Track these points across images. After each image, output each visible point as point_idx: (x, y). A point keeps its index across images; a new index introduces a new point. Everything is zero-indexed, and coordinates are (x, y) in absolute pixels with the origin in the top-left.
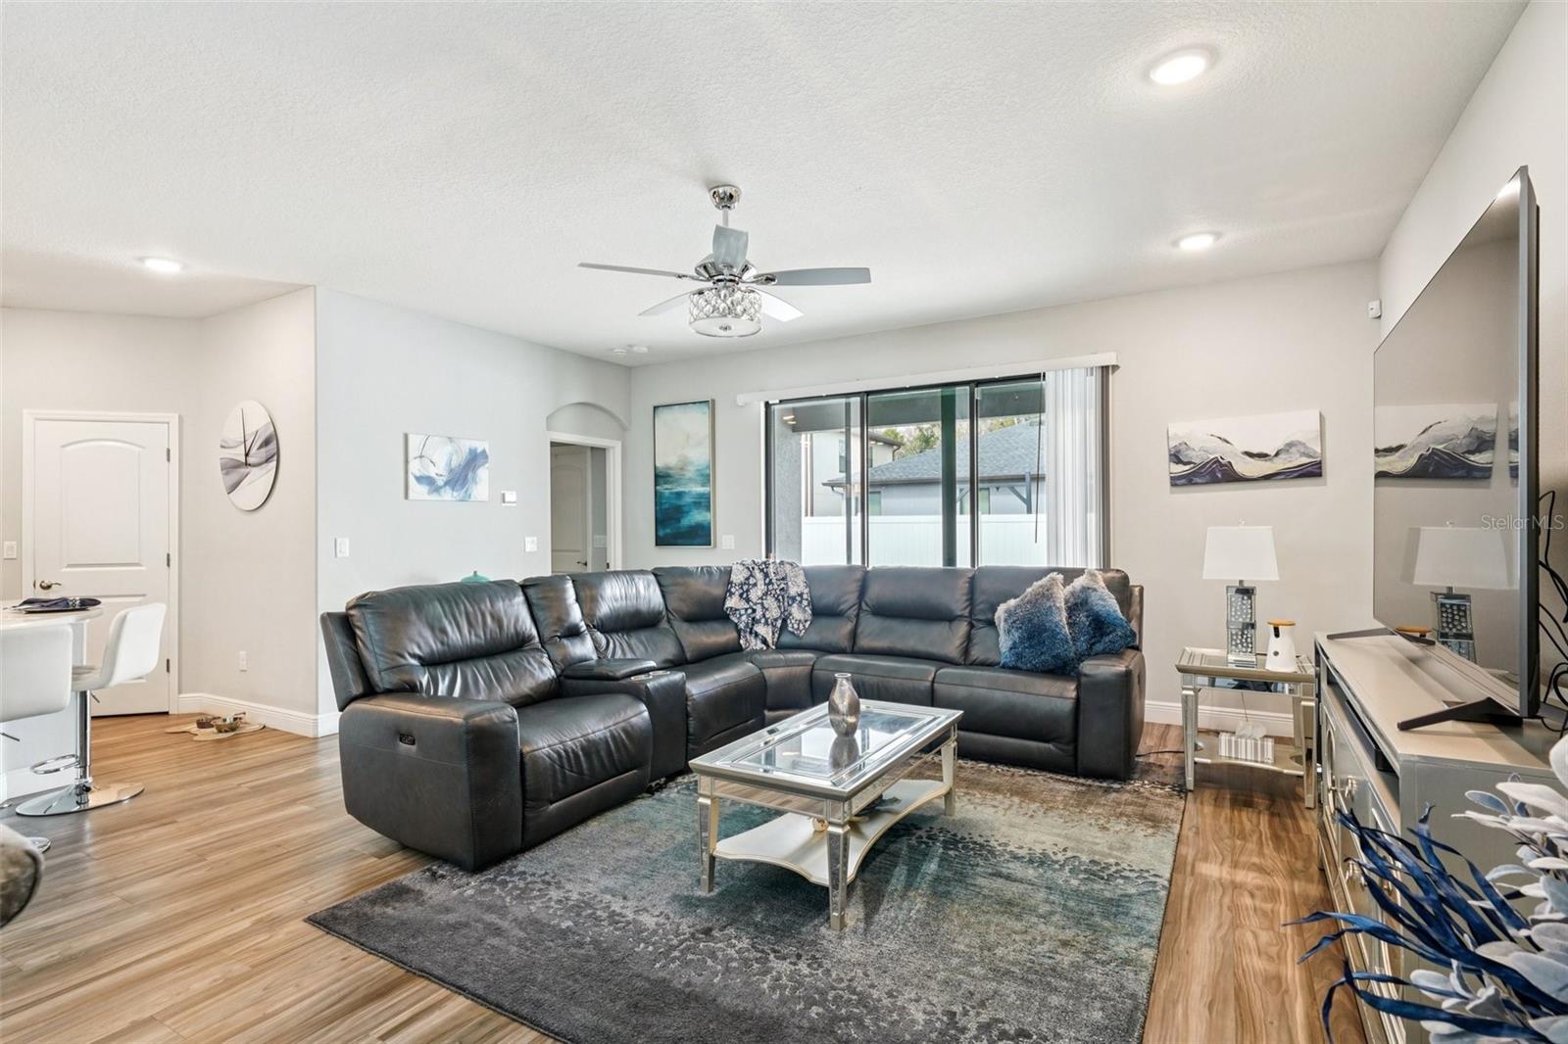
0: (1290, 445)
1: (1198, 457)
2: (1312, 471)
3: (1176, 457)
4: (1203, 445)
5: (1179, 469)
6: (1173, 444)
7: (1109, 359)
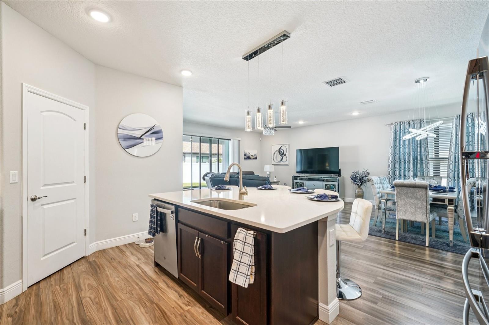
0: (255, 155)
1: (247, 156)
2: (256, 158)
3: (245, 155)
4: (248, 154)
5: (246, 157)
6: (245, 153)
7: (240, 139)
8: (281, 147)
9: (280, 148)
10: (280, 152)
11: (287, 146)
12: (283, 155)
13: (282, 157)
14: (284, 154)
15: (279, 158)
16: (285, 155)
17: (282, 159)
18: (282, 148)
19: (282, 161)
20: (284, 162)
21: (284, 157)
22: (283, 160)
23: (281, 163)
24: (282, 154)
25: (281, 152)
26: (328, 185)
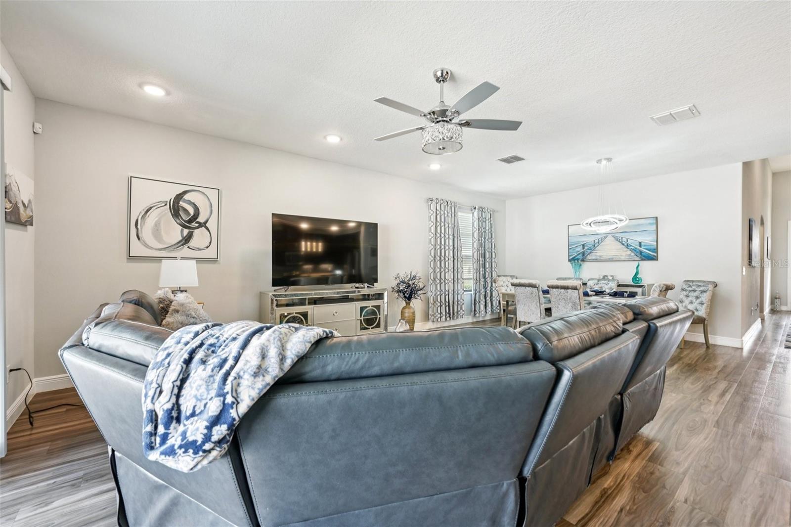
0: (30, 200)
3: (7, 194)
5: (7, 207)
8: (185, 192)
9: (179, 197)
10: (176, 210)
11: (213, 195)
12: (194, 225)
13: (186, 232)
14: (201, 219)
15: (176, 232)
16: (201, 225)
17: (187, 240)
18: (187, 197)
19: (186, 247)
20: (199, 249)
21: (196, 232)
22: (192, 243)
23: (185, 251)
24: (190, 221)
25: (185, 210)
26: (366, 307)
